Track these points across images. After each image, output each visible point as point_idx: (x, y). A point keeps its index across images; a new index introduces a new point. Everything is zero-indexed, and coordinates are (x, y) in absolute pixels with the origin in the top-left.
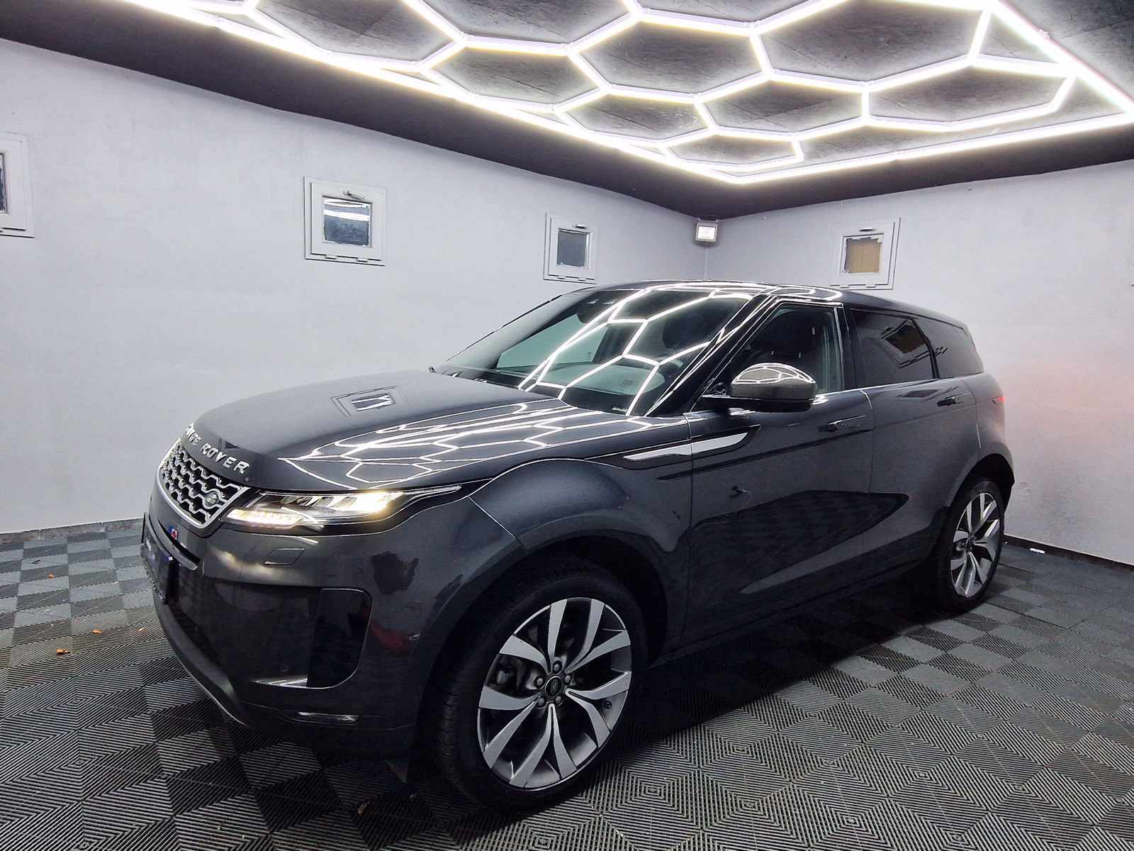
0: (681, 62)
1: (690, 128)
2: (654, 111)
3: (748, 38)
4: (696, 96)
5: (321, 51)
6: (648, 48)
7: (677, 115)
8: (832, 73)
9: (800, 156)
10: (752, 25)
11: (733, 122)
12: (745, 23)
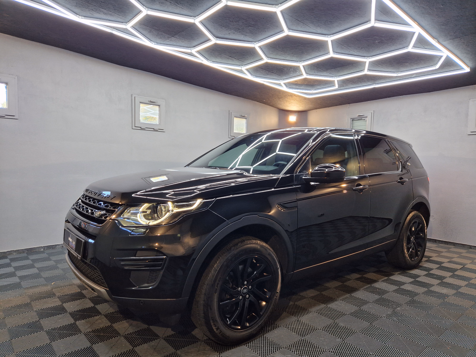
2: (282, 68)
3: (328, 41)
4: (301, 63)
5: (152, 43)
7: (291, 70)
8: (356, 54)
9: (337, 86)
10: (329, 36)
11: (313, 73)
12: (327, 36)
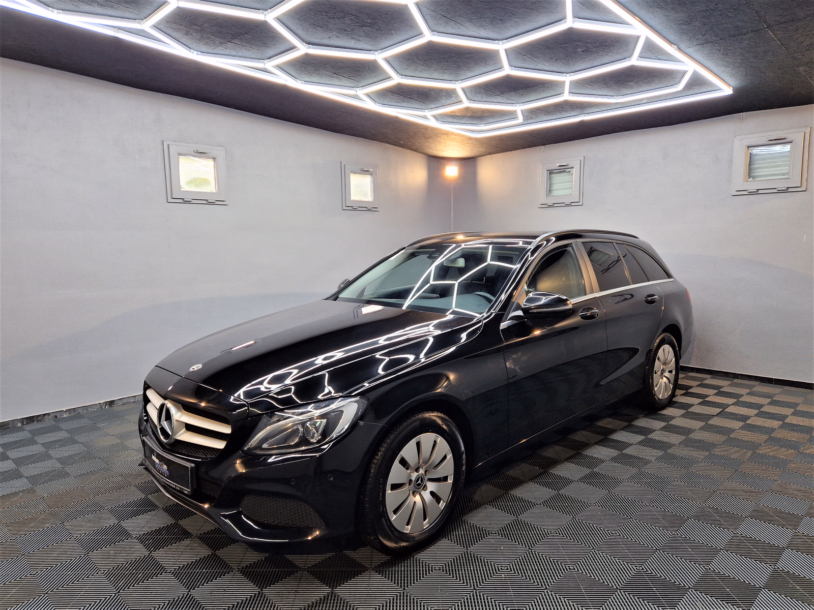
0: (450, 63)
1: (450, 102)
2: (426, 92)
3: (499, 50)
4: (457, 83)
5: (193, 53)
6: (430, 55)
7: (442, 94)
8: (547, 69)
9: (520, 119)
10: (500, 42)
11: (479, 98)
12: (496, 41)
